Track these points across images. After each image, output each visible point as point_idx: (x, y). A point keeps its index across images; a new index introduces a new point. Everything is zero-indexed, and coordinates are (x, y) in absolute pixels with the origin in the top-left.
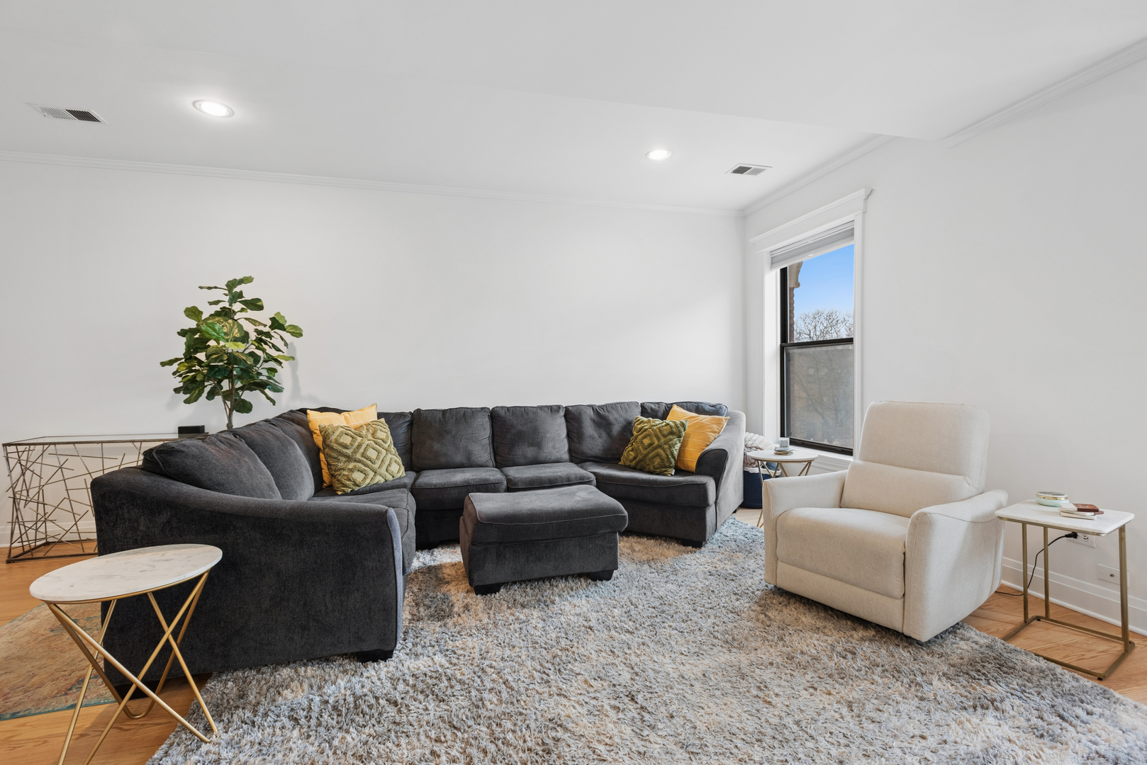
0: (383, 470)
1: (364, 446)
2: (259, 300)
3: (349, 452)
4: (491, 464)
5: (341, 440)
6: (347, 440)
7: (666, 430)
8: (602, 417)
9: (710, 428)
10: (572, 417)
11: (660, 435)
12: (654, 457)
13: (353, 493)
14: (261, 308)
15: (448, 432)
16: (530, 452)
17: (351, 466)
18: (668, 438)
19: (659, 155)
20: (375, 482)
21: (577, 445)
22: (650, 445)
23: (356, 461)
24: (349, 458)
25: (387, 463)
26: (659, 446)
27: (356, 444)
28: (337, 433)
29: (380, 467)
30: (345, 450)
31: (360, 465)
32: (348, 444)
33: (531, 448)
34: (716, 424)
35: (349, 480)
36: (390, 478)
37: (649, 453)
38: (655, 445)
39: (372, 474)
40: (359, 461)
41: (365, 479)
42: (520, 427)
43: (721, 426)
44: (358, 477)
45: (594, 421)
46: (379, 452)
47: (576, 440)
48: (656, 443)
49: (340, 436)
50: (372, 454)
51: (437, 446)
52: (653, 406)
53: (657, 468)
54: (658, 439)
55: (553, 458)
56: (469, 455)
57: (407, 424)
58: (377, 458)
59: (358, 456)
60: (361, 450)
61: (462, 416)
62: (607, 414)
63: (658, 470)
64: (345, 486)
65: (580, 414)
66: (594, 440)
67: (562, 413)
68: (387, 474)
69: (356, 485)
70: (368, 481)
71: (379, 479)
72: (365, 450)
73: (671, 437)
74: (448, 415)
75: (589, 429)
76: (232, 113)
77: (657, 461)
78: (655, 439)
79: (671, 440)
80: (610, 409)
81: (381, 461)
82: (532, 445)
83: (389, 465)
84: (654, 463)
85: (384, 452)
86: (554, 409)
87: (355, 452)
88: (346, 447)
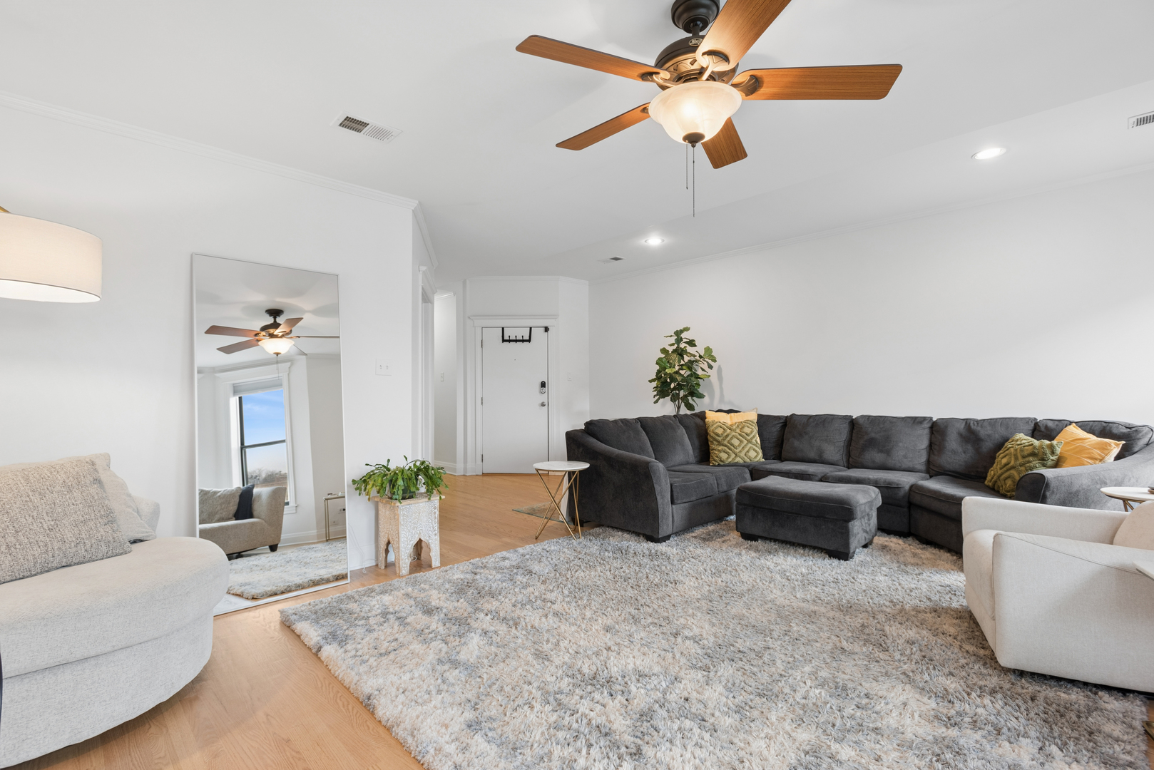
0: (742, 454)
1: (730, 437)
2: (694, 341)
3: (720, 439)
4: (842, 464)
5: (716, 431)
6: (720, 431)
7: (1027, 450)
8: (971, 431)
9: (1089, 453)
10: (937, 429)
11: (1019, 455)
12: (1007, 478)
13: (719, 465)
14: (695, 346)
15: (806, 433)
16: (878, 457)
17: (720, 448)
18: (1027, 459)
19: (989, 153)
20: (736, 461)
21: (936, 458)
22: (1006, 465)
23: (723, 445)
24: (720, 443)
25: (747, 449)
26: (1013, 468)
27: (726, 434)
28: (715, 426)
29: (740, 452)
30: (717, 438)
31: (726, 448)
32: (720, 433)
33: (880, 454)
34: (1099, 449)
35: (717, 457)
36: (748, 460)
37: (1003, 474)
38: (1010, 465)
39: (733, 456)
40: (726, 446)
41: (728, 458)
42: (873, 435)
43: (1106, 452)
44: (724, 456)
45: (960, 435)
46: (741, 441)
47: (936, 453)
48: (1012, 463)
49: (716, 428)
50: (736, 442)
51: (796, 443)
52: (1050, 424)
53: (1008, 492)
54: (1016, 458)
55: (904, 466)
56: (821, 453)
57: (781, 425)
58: (739, 445)
59: (726, 442)
60: (728, 439)
61: (823, 422)
62: (979, 428)
63: (1009, 494)
64: (715, 460)
65: (946, 427)
66: (956, 454)
67: (926, 425)
68: (746, 458)
69: (721, 461)
70: (730, 460)
71: (738, 460)
72: (731, 439)
73: (1031, 459)
74: (811, 420)
75: (953, 442)
76: (663, 241)
77: (1009, 482)
78: (1013, 459)
79: (1029, 462)
80: (986, 424)
81: (741, 447)
82: (881, 451)
83: (748, 451)
84: (1006, 484)
85: (745, 442)
86: (916, 421)
87: (724, 440)
88: (718, 435)
